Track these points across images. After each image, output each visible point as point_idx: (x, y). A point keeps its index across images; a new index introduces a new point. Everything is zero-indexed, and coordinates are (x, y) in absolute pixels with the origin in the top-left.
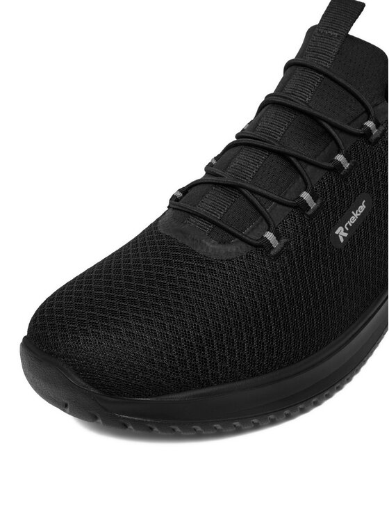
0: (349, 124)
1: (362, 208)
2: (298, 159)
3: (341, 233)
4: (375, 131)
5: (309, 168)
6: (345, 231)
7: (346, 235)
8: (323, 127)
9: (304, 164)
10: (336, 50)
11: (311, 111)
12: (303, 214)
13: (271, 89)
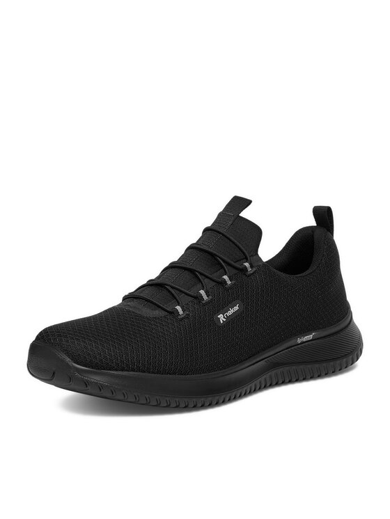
0: (235, 262)
1: (236, 308)
2: (201, 274)
3: (221, 318)
4: (250, 269)
5: (206, 280)
6: (224, 317)
7: (225, 320)
8: (217, 260)
9: (203, 277)
10: (231, 223)
11: (211, 251)
12: (200, 302)
13: (195, 241)
